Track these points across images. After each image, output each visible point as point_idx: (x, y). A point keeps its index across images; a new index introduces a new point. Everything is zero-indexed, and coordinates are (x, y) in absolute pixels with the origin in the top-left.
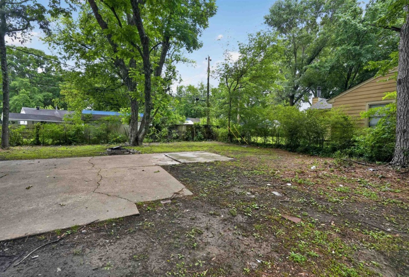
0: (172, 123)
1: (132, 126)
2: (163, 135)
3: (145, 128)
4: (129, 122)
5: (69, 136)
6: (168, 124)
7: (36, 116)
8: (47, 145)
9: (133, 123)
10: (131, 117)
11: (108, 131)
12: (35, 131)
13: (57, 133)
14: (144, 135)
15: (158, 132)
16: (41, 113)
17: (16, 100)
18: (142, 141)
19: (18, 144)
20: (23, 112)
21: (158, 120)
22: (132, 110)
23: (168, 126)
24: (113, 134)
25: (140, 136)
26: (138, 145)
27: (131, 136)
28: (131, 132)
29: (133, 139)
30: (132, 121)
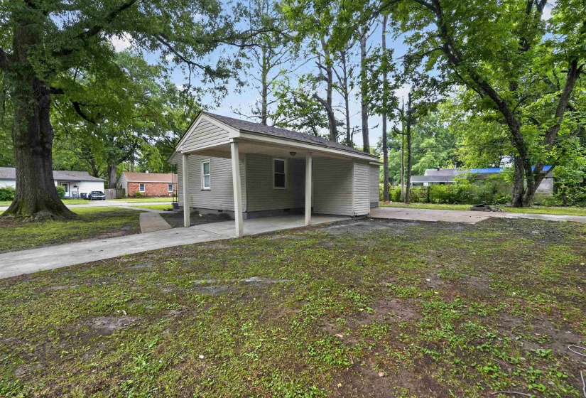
5: (453, 195)
7: (435, 177)
8: (434, 203)
11: (495, 191)
12: (427, 191)
13: (443, 193)
16: (440, 174)
17: (423, 162)
19: (416, 202)
20: (426, 174)
24: (499, 194)
25: (524, 196)
26: (521, 206)
27: (514, 196)
28: (514, 192)
29: (515, 199)
30: (515, 178)
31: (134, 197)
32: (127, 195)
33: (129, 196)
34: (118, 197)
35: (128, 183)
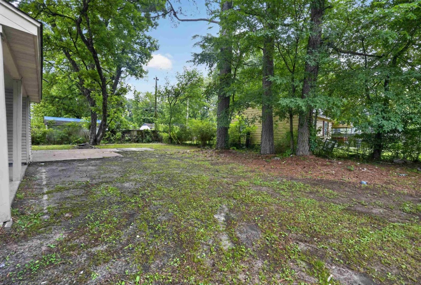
0: (125, 128)
1: (92, 131)
3: (102, 132)
4: (89, 128)
6: (122, 129)
9: (93, 128)
10: (91, 124)
11: (70, 135)
14: (101, 137)
15: (113, 136)
18: (99, 142)
21: (114, 125)
22: (92, 119)
23: (121, 131)
24: (74, 137)
25: (99, 138)
26: (96, 144)
27: (91, 138)
28: (91, 135)
29: (92, 140)
30: (92, 126)
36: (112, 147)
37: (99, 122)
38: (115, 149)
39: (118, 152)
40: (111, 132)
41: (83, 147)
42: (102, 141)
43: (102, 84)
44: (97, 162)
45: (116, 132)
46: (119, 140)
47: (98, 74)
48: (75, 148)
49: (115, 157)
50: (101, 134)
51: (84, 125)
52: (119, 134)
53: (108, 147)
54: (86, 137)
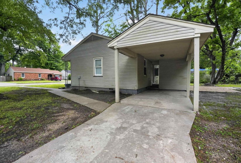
0: (239, 73)
1: (212, 76)
2: (231, 80)
3: (220, 76)
4: (211, 74)
6: (235, 73)
9: (213, 74)
10: (212, 72)
14: (219, 80)
15: (227, 78)
18: (217, 82)
21: (227, 71)
22: (213, 68)
23: (235, 75)
25: (217, 80)
26: (215, 84)
27: (211, 80)
28: (211, 78)
29: (212, 81)
30: (212, 73)
31: (18, 80)
32: (13, 79)
33: (15, 80)
34: (7, 80)
35: (14, 72)
36: (227, 86)
37: (217, 69)
38: (232, 88)
39: (236, 90)
40: (225, 76)
41: (208, 85)
42: (219, 82)
43: (223, 45)
44: (223, 94)
45: (229, 76)
46: (232, 81)
47: (219, 39)
48: (203, 86)
49: (236, 93)
50: (219, 77)
51: (207, 72)
52: (233, 77)
53: (225, 86)
54: (208, 79)
